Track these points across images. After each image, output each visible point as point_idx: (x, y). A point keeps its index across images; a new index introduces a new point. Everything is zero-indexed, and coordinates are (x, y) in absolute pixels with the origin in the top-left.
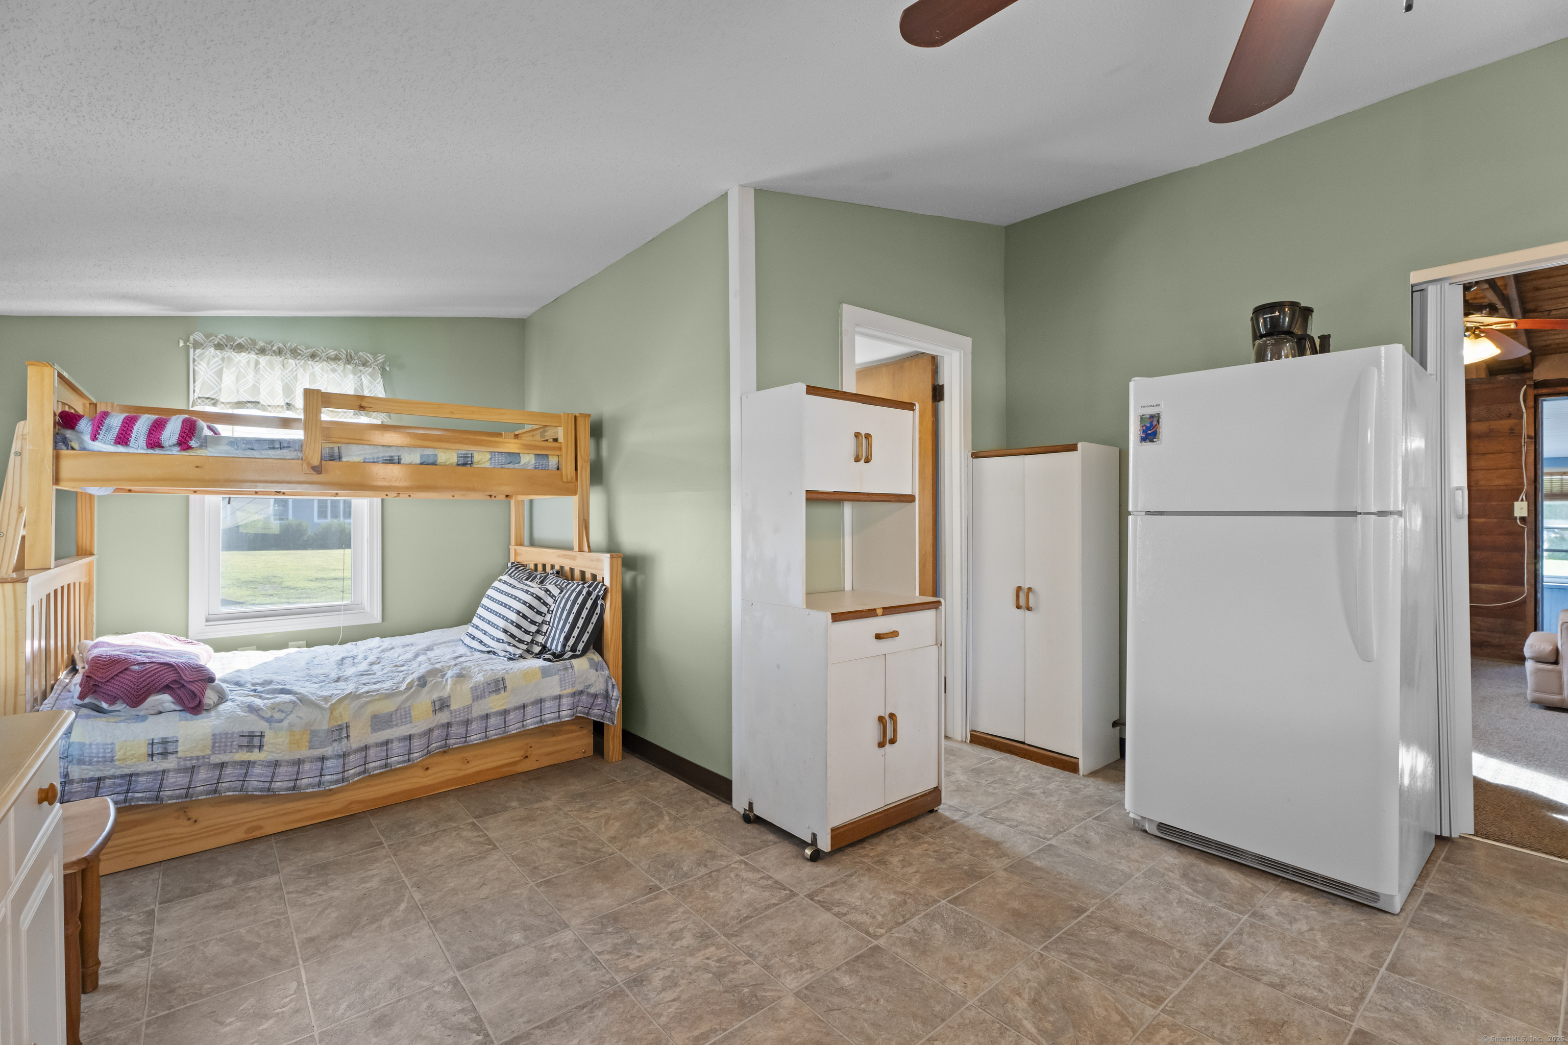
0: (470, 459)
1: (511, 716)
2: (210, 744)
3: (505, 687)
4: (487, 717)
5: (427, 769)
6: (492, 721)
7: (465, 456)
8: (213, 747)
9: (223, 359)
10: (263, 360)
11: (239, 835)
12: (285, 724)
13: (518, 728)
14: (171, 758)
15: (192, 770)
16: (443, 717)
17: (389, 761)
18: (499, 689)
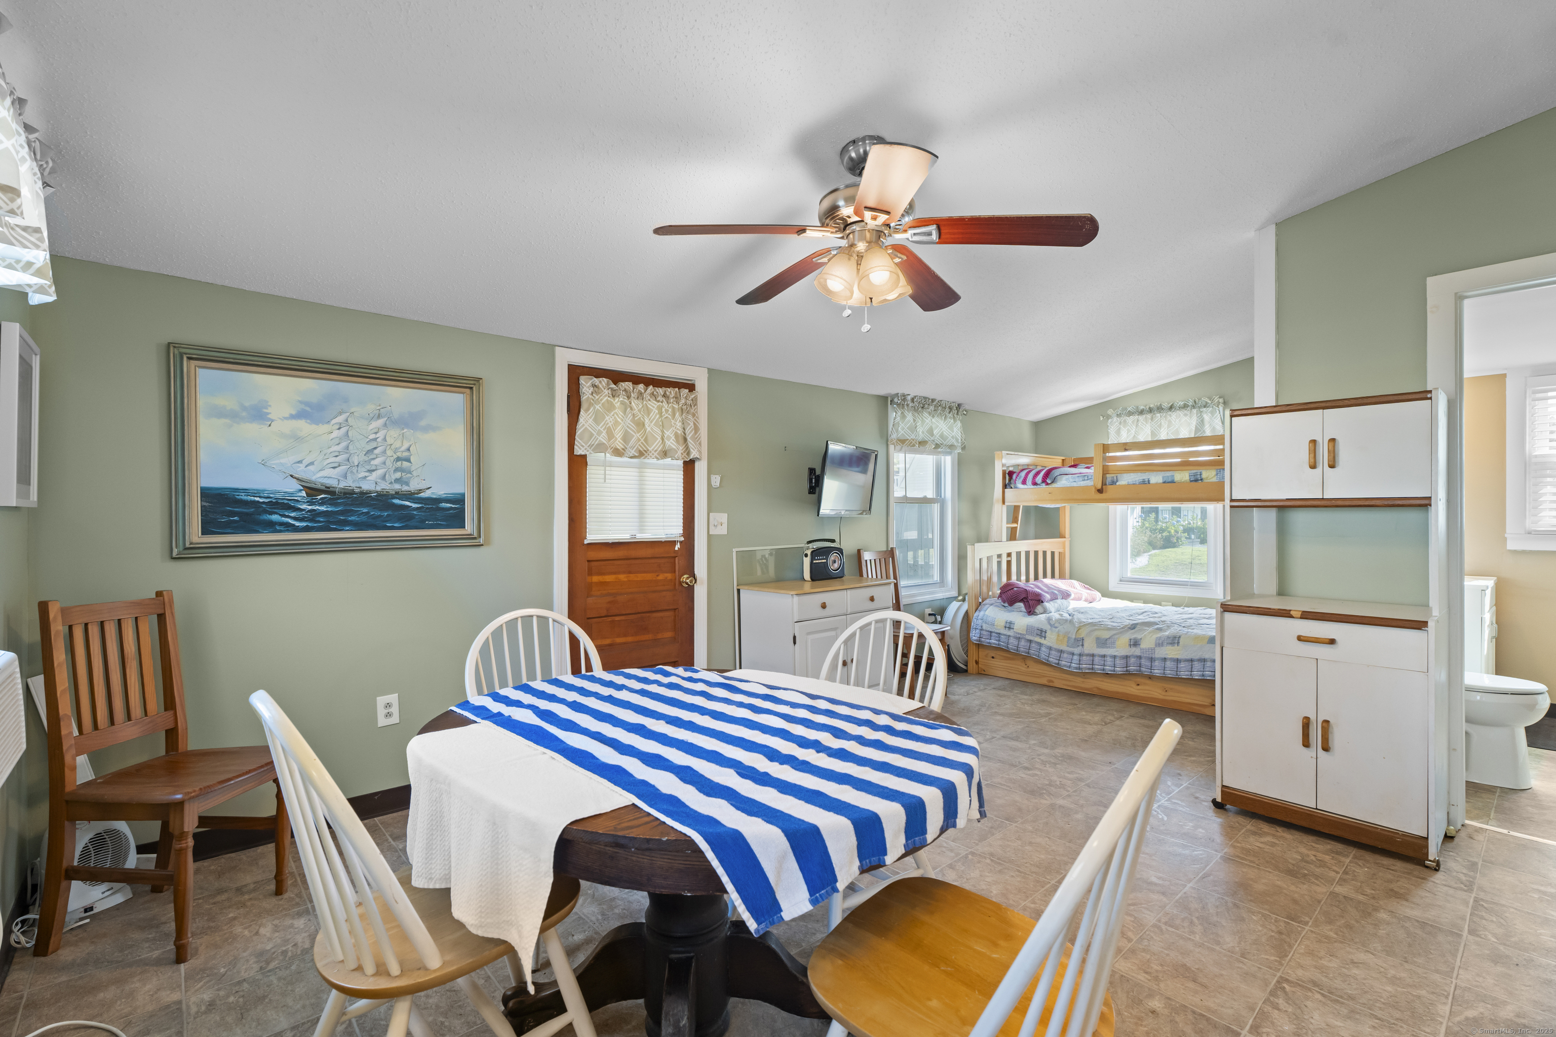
0: (1199, 476)
1: (1182, 665)
2: (1026, 628)
3: (1178, 643)
4: (1165, 659)
5: (1138, 685)
6: (1168, 664)
7: (1195, 475)
8: (1027, 631)
9: (1120, 423)
10: (1141, 418)
11: (1044, 681)
12: (1057, 629)
13: (1187, 675)
14: (1012, 630)
15: (1019, 639)
16: (1136, 651)
17: (1116, 669)
18: (1174, 643)
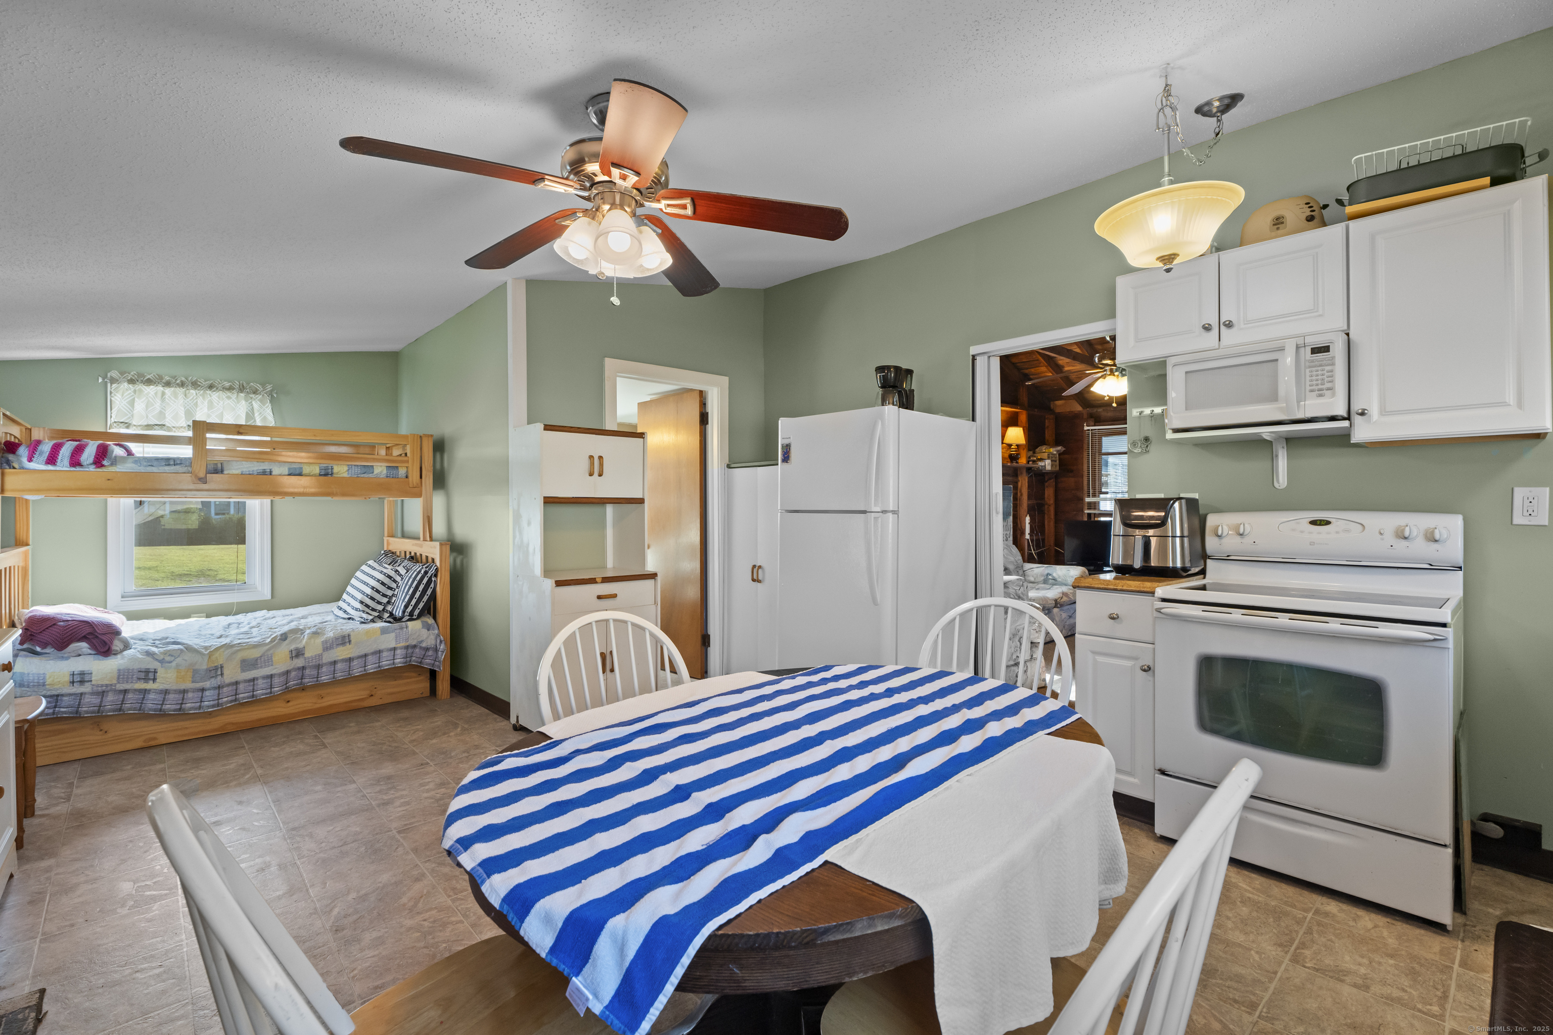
0: (330, 470)
1: (355, 663)
2: (116, 676)
3: (350, 642)
4: (335, 663)
5: (288, 702)
6: (339, 666)
7: (326, 469)
8: (118, 678)
9: (135, 391)
10: (168, 391)
11: (139, 743)
12: (174, 664)
13: (361, 672)
14: (87, 684)
15: (103, 694)
16: (299, 662)
18: (346, 642)
